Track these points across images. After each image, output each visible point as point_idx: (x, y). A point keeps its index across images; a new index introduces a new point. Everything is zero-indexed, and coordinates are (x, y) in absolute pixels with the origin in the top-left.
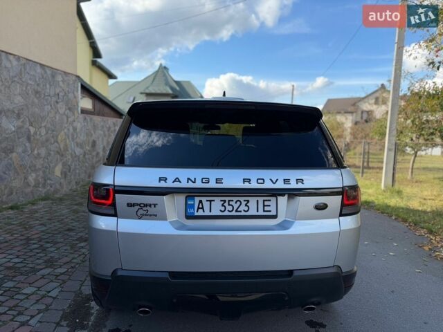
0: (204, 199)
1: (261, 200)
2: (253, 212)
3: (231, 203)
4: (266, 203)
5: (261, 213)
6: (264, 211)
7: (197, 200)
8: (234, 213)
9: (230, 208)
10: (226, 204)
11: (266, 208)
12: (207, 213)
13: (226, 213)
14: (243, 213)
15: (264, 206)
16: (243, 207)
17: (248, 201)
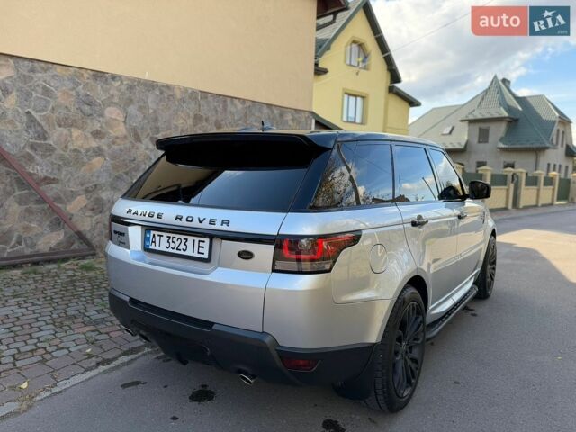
0: (157, 233)
1: (197, 239)
2: (189, 253)
3: (175, 240)
4: (201, 244)
5: (196, 255)
6: (199, 253)
7: (153, 233)
8: (175, 251)
9: (172, 245)
10: (170, 241)
11: (201, 250)
12: (157, 248)
13: (170, 250)
14: (182, 252)
15: (199, 247)
16: (182, 247)
17: (187, 240)
